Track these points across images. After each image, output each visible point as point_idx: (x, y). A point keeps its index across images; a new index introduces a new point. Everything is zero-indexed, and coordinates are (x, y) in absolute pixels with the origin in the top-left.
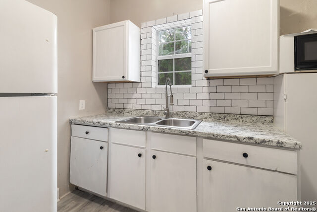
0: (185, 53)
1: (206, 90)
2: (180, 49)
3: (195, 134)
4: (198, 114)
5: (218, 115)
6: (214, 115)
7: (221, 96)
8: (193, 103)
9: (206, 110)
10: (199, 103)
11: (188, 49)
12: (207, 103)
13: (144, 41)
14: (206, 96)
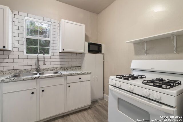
0: (46, 38)
1: (58, 57)
2: (42, 35)
3: (64, 75)
4: (55, 69)
5: (64, 68)
6: (62, 68)
7: (64, 60)
8: (52, 63)
9: (59, 66)
10: (55, 63)
11: (47, 36)
12: (59, 63)
13: (16, 24)
14: (59, 60)
